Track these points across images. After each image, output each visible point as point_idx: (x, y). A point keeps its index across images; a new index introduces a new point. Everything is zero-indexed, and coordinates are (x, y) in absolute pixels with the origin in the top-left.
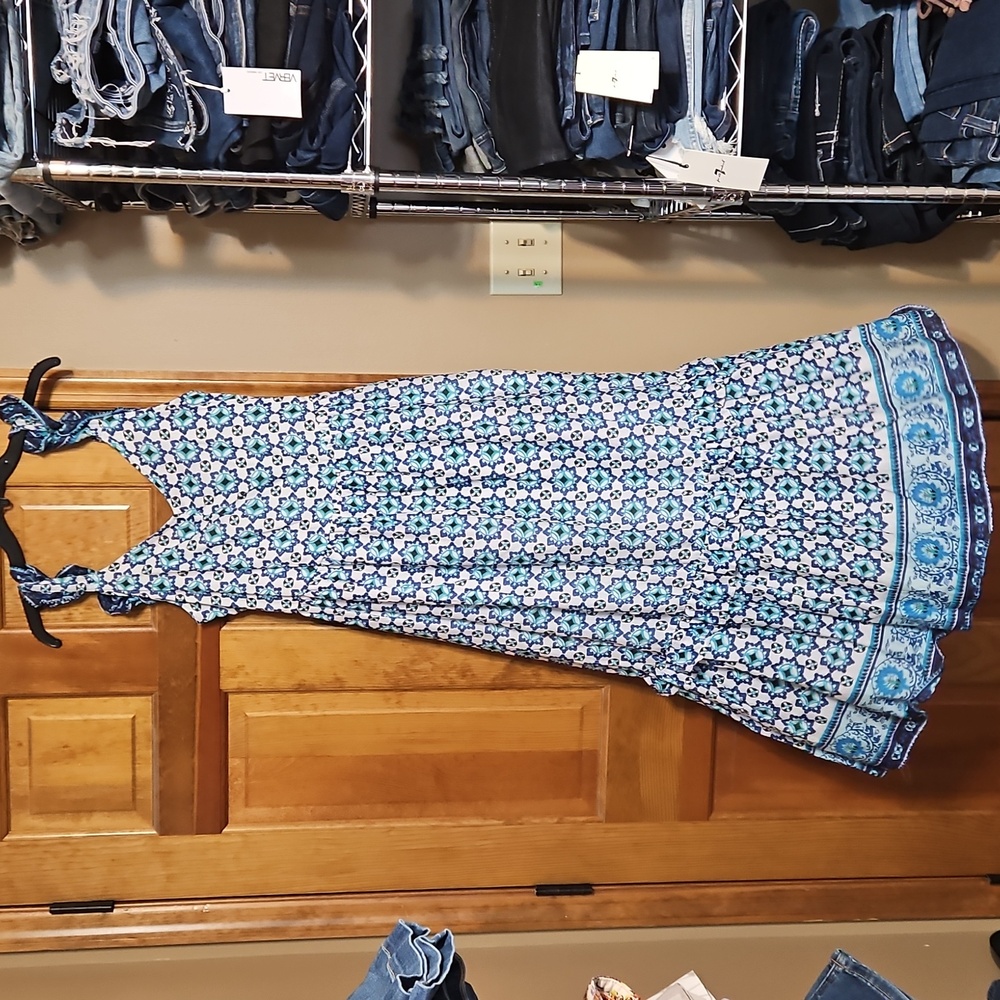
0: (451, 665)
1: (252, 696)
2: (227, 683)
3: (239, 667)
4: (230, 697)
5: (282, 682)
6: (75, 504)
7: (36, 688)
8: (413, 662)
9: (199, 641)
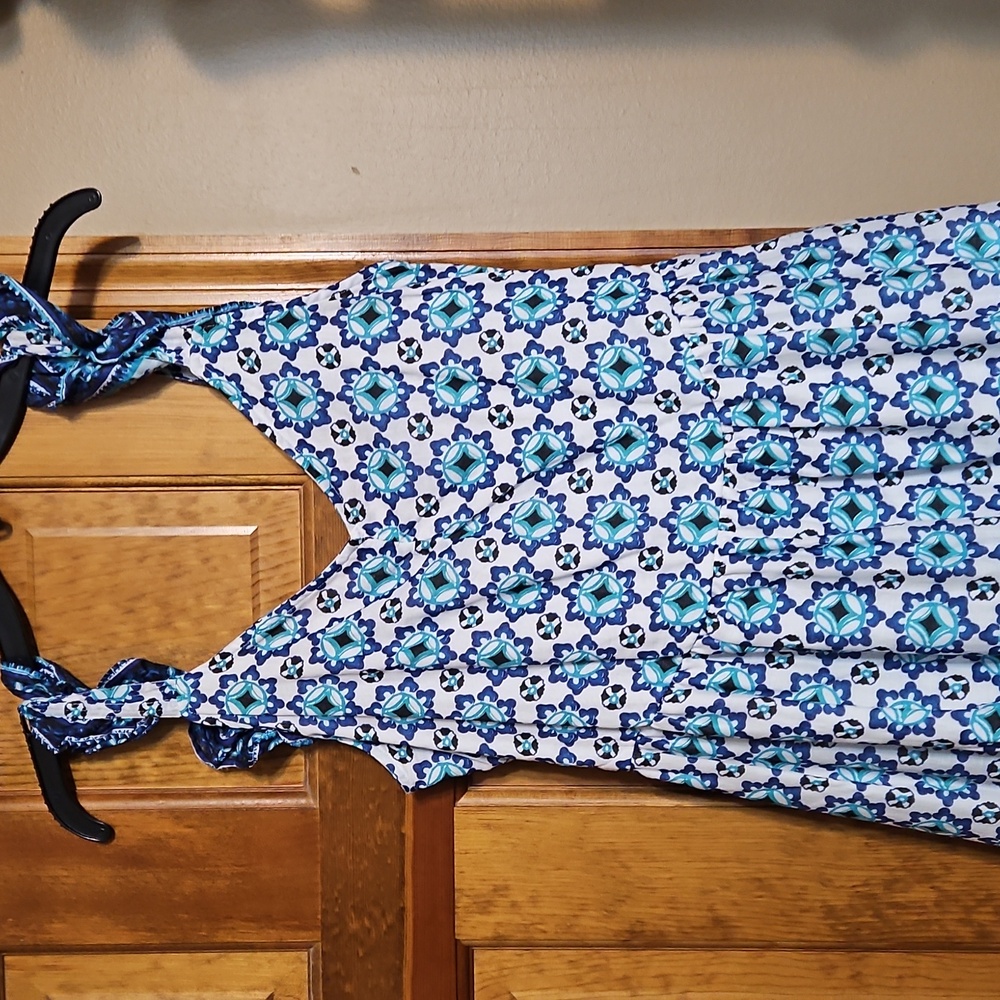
0: (981, 895)
1: (527, 957)
2: (470, 927)
3: (496, 890)
4: (479, 956)
5: (591, 924)
6: (142, 523)
7: (59, 930)
8: (889, 885)
9: (408, 829)
